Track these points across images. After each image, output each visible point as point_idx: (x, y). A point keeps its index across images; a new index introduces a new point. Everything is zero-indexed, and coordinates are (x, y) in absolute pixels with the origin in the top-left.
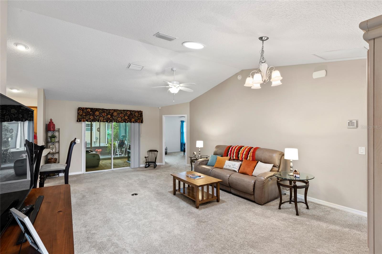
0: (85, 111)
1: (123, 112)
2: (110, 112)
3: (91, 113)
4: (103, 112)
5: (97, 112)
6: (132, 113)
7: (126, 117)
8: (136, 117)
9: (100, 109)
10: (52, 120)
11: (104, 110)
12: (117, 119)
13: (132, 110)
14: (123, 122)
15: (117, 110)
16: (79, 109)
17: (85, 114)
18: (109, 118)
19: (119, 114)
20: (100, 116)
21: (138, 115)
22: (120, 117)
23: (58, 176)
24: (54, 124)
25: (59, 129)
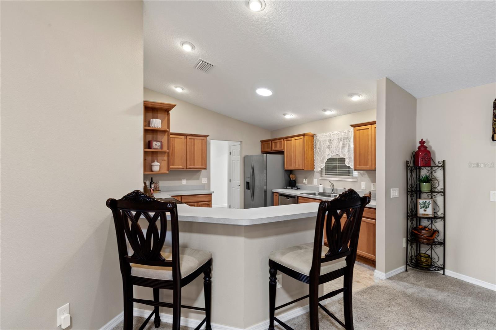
10: (424, 142)
23: (442, 272)
24: (429, 152)
25: (444, 162)
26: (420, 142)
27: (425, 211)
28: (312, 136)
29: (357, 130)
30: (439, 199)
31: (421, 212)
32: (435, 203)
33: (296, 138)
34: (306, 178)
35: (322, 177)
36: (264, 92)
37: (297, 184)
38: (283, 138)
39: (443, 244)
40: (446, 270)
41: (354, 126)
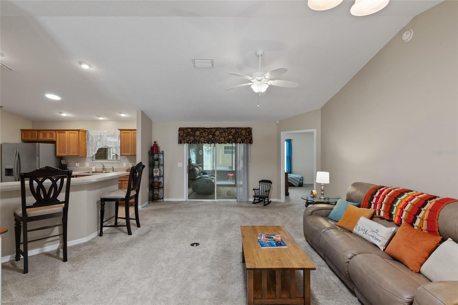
0: (186, 131)
1: (226, 130)
2: (212, 131)
3: (191, 133)
4: (204, 132)
5: (198, 132)
6: (238, 131)
7: (231, 137)
8: (243, 135)
9: (201, 128)
10: (156, 142)
11: (204, 129)
12: (219, 140)
13: (237, 128)
14: (226, 143)
15: (220, 128)
16: (181, 129)
17: (185, 135)
18: (211, 138)
19: (221, 133)
20: (201, 136)
21: (245, 133)
22: (223, 136)
23: (162, 200)
24: (158, 147)
25: (163, 151)
26: (154, 142)
27: (156, 174)
28: (85, 131)
29: (123, 133)
30: (161, 168)
31: (155, 174)
32: (160, 170)
33: (70, 132)
34: (78, 162)
35: (93, 161)
37: (68, 168)
38: (55, 131)
39: (163, 188)
40: (164, 199)
41: (121, 130)
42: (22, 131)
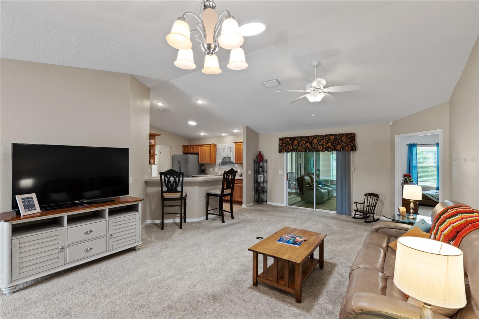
0: (285, 141)
1: (324, 137)
2: (309, 140)
3: (290, 142)
4: (301, 140)
5: (296, 141)
6: (337, 137)
7: (329, 144)
8: (343, 142)
9: (298, 137)
10: (260, 152)
11: (302, 138)
12: (317, 148)
13: (337, 134)
14: (325, 151)
15: (318, 135)
16: (281, 139)
17: (285, 144)
18: (308, 146)
19: (319, 140)
20: (299, 145)
21: (346, 140)
22: (321, 144)
23: (266, 203)
24: (262, 156)
25: (267, 160)
27: (261, 179)
28: (215, 145)
29: (236, 145)
30: (265, 174)
31: (259, 180)
32: (264, 176)
33: (206, 146)
34: (211, 168)
35: (220, 167)
36: (192, 123)
37: (206, 172)
38: (198, 145)
39: (267, 192)
40: (267, 202)
41: (235, 143)
42: (183, 146)
